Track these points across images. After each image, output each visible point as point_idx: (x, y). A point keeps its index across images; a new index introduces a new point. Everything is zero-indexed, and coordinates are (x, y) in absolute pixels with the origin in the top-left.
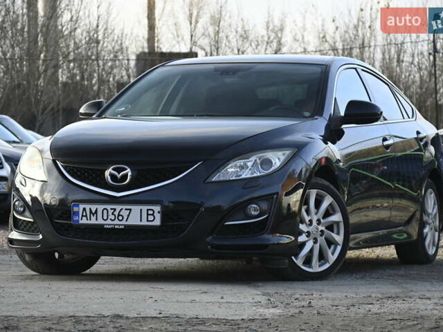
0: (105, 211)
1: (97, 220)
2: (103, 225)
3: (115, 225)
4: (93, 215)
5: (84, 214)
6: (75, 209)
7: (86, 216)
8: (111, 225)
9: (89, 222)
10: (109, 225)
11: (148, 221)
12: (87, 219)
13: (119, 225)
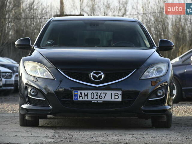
0: (92, 94)
1: (88, 98)
2: (91, 101)
3: (98, 101)
4: (86, 96)
5: (81, 96)
6: (76, 93)
7: (82, 97)
8: (95, 101)
9: (83, 100)
10: (94, 101)
11: (115, 99)
12: (82, 98)
13: (100, 101)
